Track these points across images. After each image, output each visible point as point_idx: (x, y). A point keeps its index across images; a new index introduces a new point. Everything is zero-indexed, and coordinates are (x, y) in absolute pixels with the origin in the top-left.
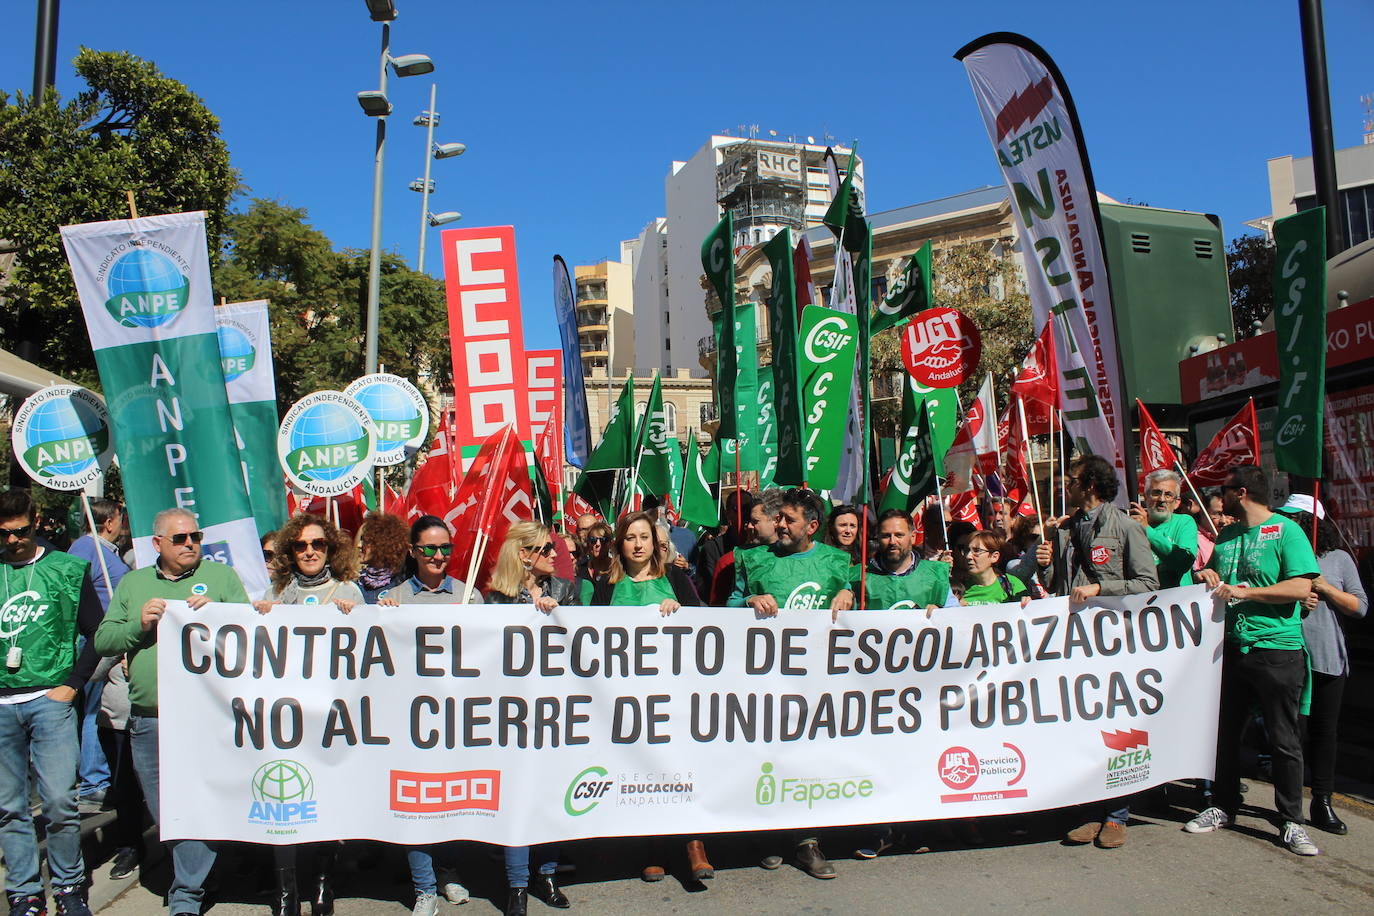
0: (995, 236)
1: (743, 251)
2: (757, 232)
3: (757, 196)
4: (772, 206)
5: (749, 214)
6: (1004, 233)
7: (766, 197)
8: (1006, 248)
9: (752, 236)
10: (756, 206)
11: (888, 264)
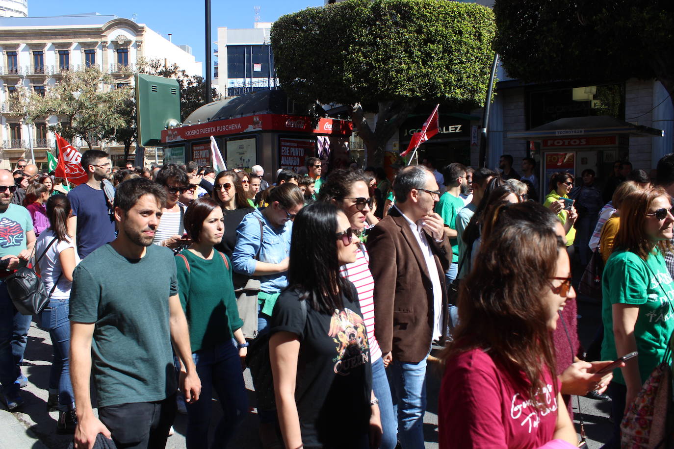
0: (99, 40)
6: (104, 39)
8: (104, 46)
11: (44, 45)
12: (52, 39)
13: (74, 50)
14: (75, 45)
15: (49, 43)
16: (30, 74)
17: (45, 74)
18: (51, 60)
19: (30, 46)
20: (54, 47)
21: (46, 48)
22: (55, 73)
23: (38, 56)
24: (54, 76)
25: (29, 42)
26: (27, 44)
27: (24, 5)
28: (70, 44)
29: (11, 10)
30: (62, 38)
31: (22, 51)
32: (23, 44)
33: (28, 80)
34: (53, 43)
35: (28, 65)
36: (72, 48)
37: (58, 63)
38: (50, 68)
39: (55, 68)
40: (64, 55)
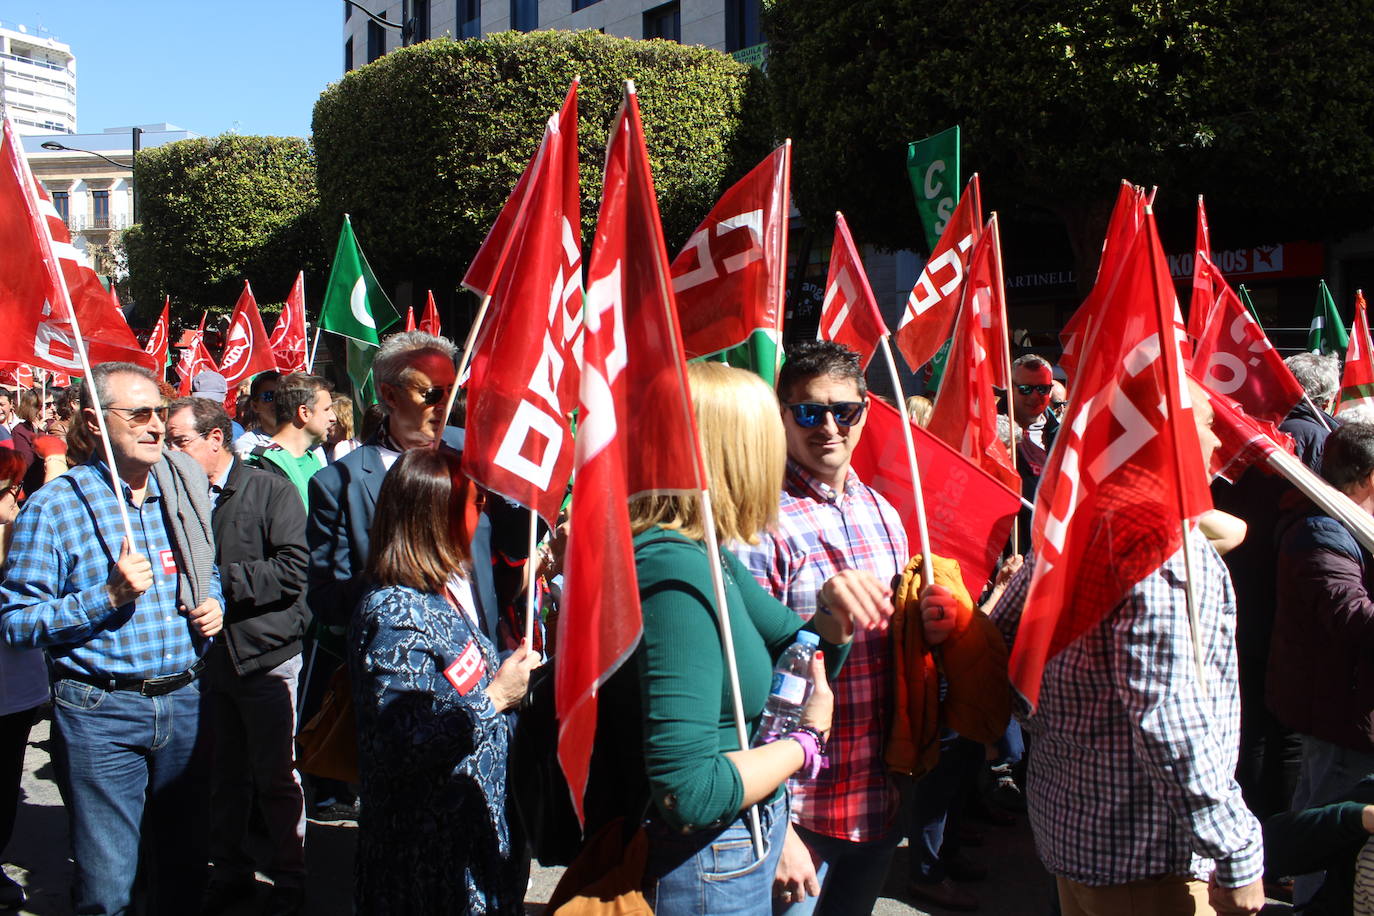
11: (69, 183)
12: (82, 172)
13: (117, 190)
14: (118, 182)
15: (77, 179)
17: (70, 229)
18: (81, 207)
19: (49, 184)
20: (85, 185)
21: (73, 188)
22: (86, 228)
23: (61, 199)
24: (84, 233)
25: (47, 177)
26: (45, 180)
27: (70, 101)
28: (109, 182)
29: (48, 111)
30: (99, 172)
34: (84, 180)
35: (86, 213)
36: (113, 187)
37: (92, 212)
38: (79, 220)
39: (86, 220)
40: (101, 198)
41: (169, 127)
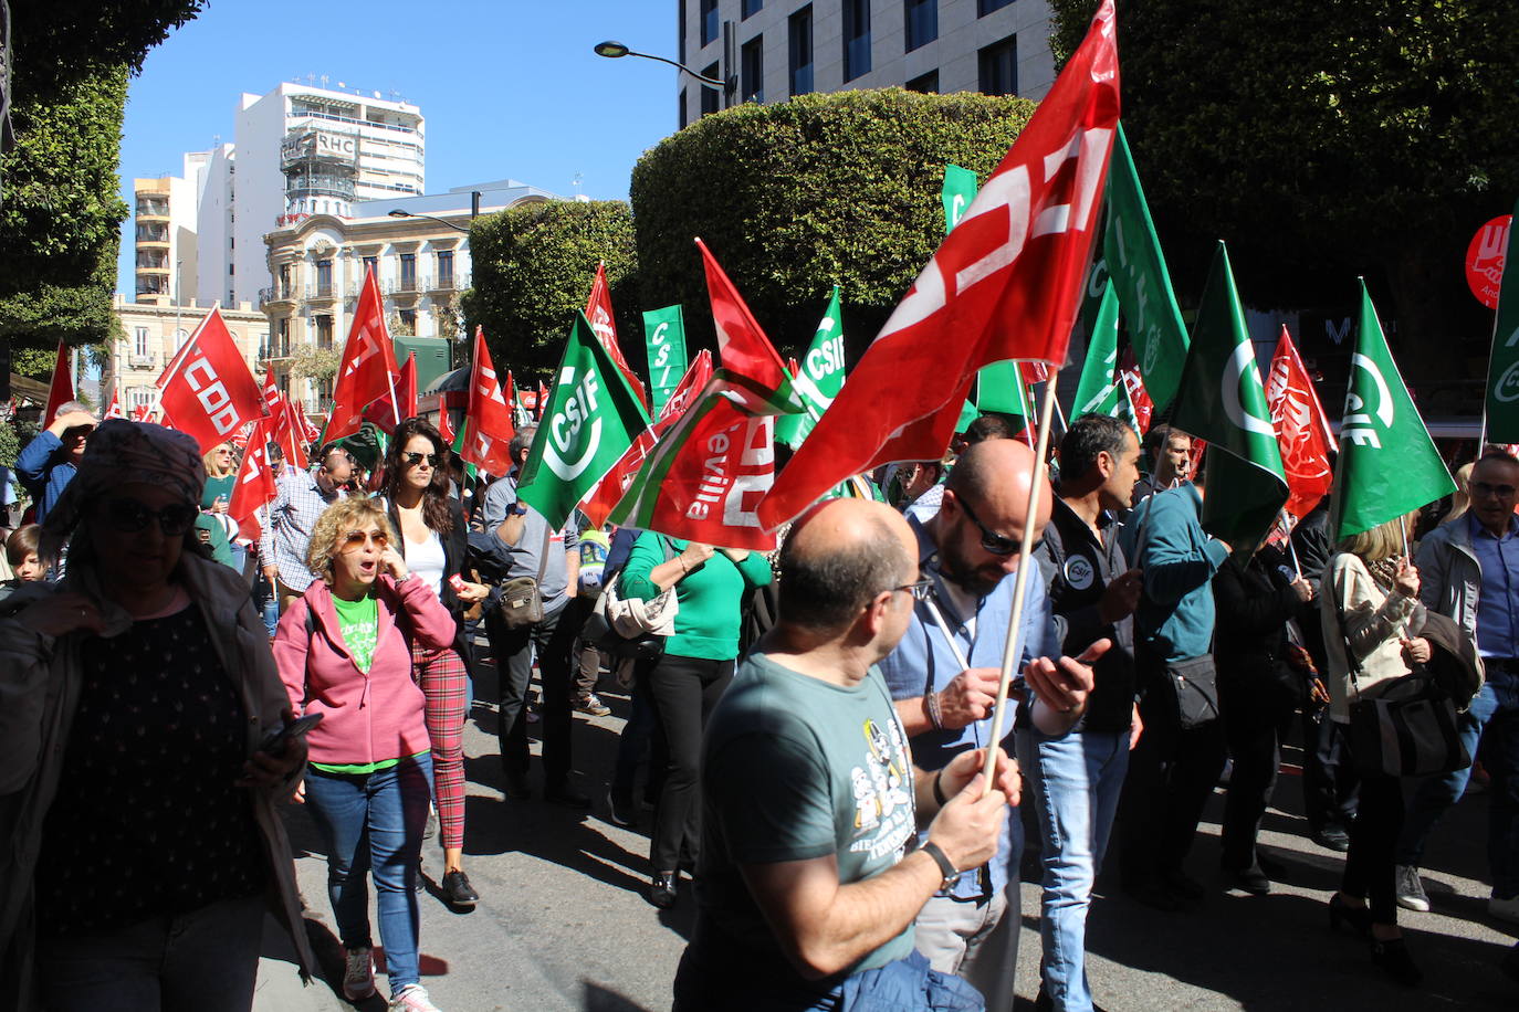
1: (301, 219)
2: (314, 202)
3: (315, 172)
4: (328, 181)
5: (308, 186)
7: (324, 172)
9: (310, 205)
10: (314, 180)
11: (417, 244)
12: (429, 233)
13: (460, 249)
14: (461, 241)
15: (424, 240)
16: (394, 292)
17: (417, 290)
18: (426, 266)
19: (397, 247)
20: (431, 246)
21: (420, 249)
22: (431, 289)
23: (408, 261)
24: (429, 293)
25: (396, 240)
26: (392, 244)
27: (419, 163)
28: (453, 242)
30: (444, 232)
31: (385, 255)
32: (386, 244)
33: (392, 301)
34: (430, 241)
35: (393, 277)
37: (437, 272)
38: (424, 280)
39: (432, 280)
40: (446, 259)
41: (512, 184)
